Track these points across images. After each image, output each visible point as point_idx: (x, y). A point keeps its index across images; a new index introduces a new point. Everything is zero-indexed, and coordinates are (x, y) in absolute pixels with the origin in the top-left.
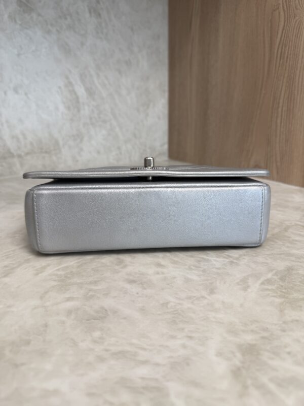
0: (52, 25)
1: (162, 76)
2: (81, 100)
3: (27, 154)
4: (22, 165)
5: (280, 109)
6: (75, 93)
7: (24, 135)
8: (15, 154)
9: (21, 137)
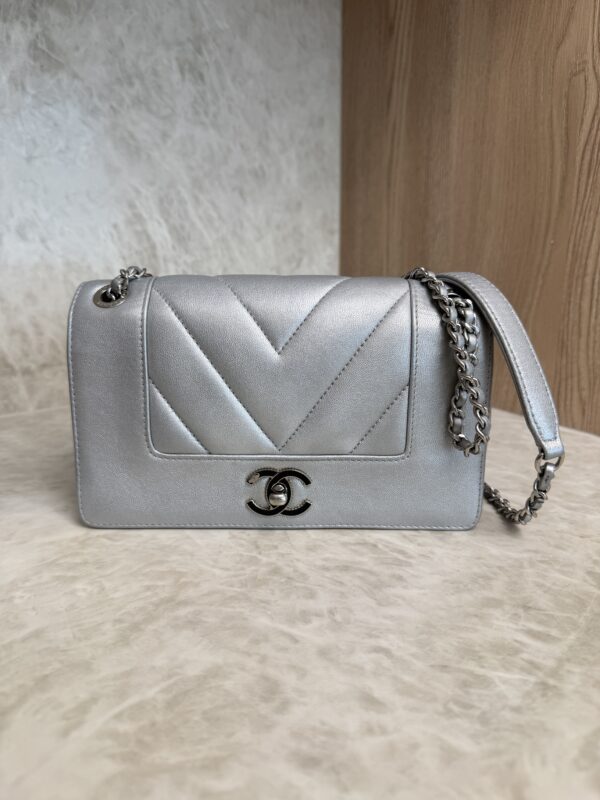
0: (101, 97)
1: (329, 201)
2: (160, 252)
3: (44, 366)
4: (31, 390)
5: (588, 280)
6: (149, 238)
7: (36, 326)
8: (17, 367)
9: (30, 331)
